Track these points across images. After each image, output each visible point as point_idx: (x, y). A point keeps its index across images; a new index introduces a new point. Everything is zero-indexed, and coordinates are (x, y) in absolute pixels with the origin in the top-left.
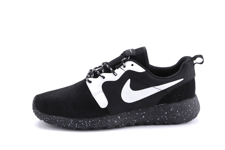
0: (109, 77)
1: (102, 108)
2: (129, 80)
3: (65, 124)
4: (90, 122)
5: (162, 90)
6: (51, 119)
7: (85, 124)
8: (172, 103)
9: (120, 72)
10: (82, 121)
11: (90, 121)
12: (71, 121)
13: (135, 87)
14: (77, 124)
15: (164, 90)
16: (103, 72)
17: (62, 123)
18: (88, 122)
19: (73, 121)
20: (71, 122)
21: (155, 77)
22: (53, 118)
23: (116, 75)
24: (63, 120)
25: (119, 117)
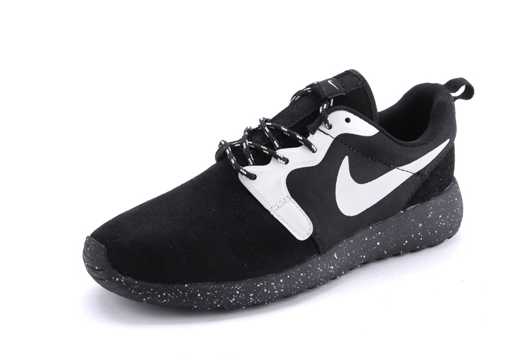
0: (299, 158)
1: (302, 239)
2: (346, 158)
3: (220, 299)
4: (281, 283)
5: (414, 172)
6: (177, 293)
7: (273, 291)
8: (429, 200)
9: (322, 141)
10: (264, 284)
11: (281, 281)
12: (236, 290)
13: (361, 176)
14: (252, 295)
15: (418, 173)
16: (278, 146)
17: (212, 298)
18: (278, 282)
19: (242, 287)
20: (238, 292)
21: (400, 144)
22: (184, 290)
23: (314, 152)
24: (212, 290)
25: (335, 256)
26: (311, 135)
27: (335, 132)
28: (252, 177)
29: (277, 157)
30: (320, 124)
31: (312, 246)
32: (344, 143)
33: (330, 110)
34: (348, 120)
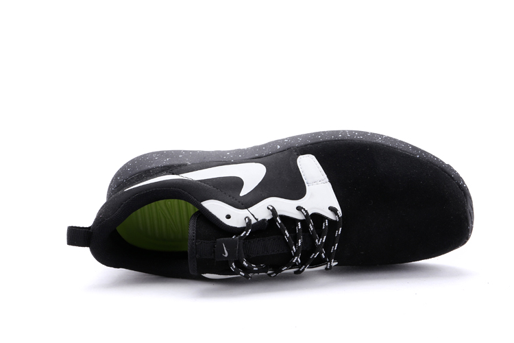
1: (311, 155)
2: (241, 194)
23: (272, 206)
26: (267, 219)
27: (244, 213)
29: (305, 214)
30: (255, 224)
32: (240, 203)
33: (241, 230)
34: (228, 217)
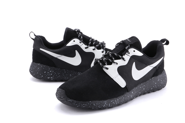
0: (121, 63)
1: (123, 87)
2: (134, 62)
3: (100, 106)
4: (118, 101)
6: (88, 104)
7: (116, 103)
8: (158, 75)
9: (127, 57)
10: (113, 101)
13: (139, 68)
14: (109, 104)
15: (155, 67)
16: (114, 59)
17: (98, 105)
18: (117, 100)
19: (107, 102)
20: (105, 103)
21: (149, 58)
22: (90, 103)
23: (125, 61)
24: (98, 103)
25: (132, 93)
26: (124, 56)
27: (131, 55)
28: (107, 69)
29: (114, 62)
30: (126, 52)
31: (126, 89)
32: (134, 58)
33: (129, 48)
34: (134, 51)
